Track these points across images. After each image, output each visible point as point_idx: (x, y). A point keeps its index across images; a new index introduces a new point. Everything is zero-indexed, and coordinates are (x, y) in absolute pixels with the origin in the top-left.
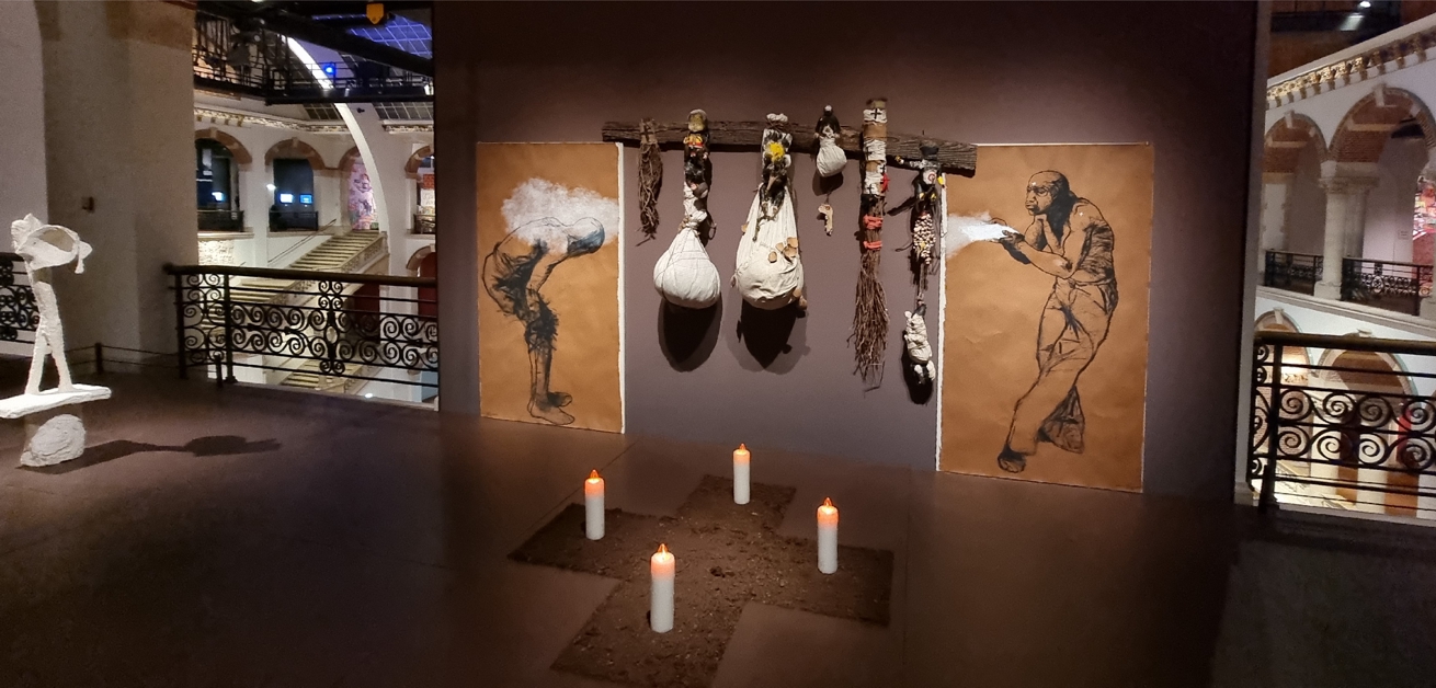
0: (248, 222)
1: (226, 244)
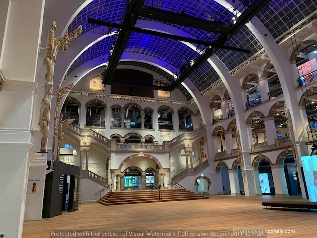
0: (174, 128)
1: (169, 133)
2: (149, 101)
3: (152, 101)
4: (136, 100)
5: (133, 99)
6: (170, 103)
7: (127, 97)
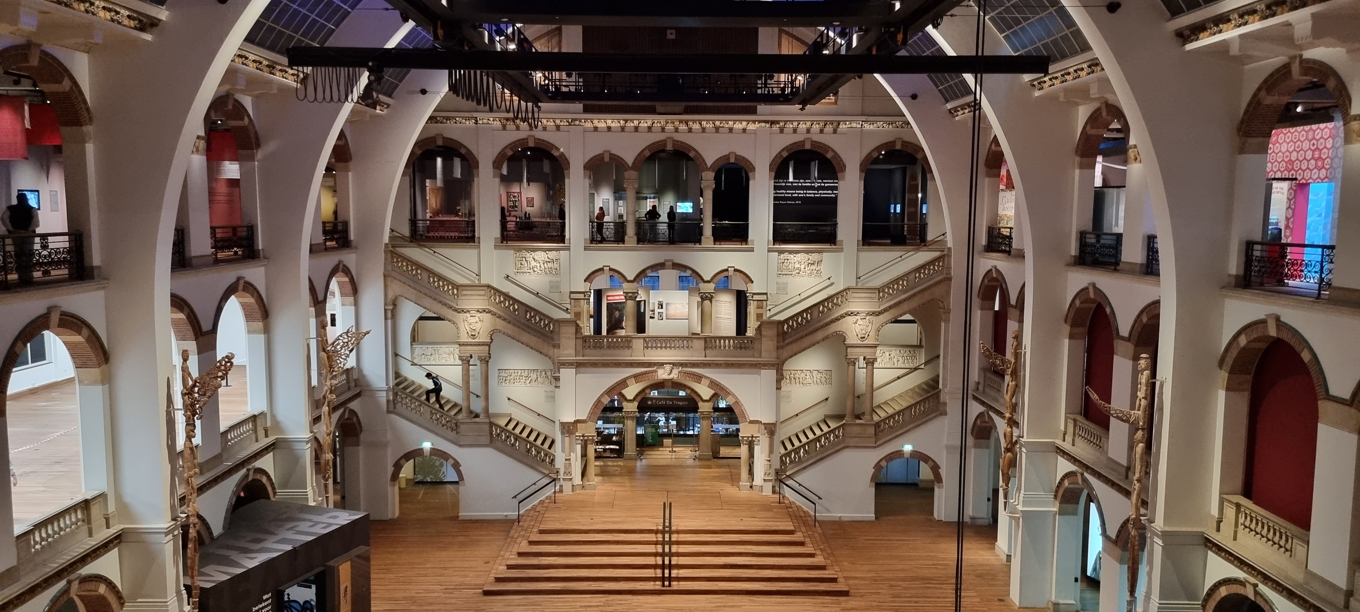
1: (814, 257)
2: (738, 126)
3: (751, 127)
4: (683, 127)
5: (670, 127)
6: (829, 129)
7: (645, 121)
